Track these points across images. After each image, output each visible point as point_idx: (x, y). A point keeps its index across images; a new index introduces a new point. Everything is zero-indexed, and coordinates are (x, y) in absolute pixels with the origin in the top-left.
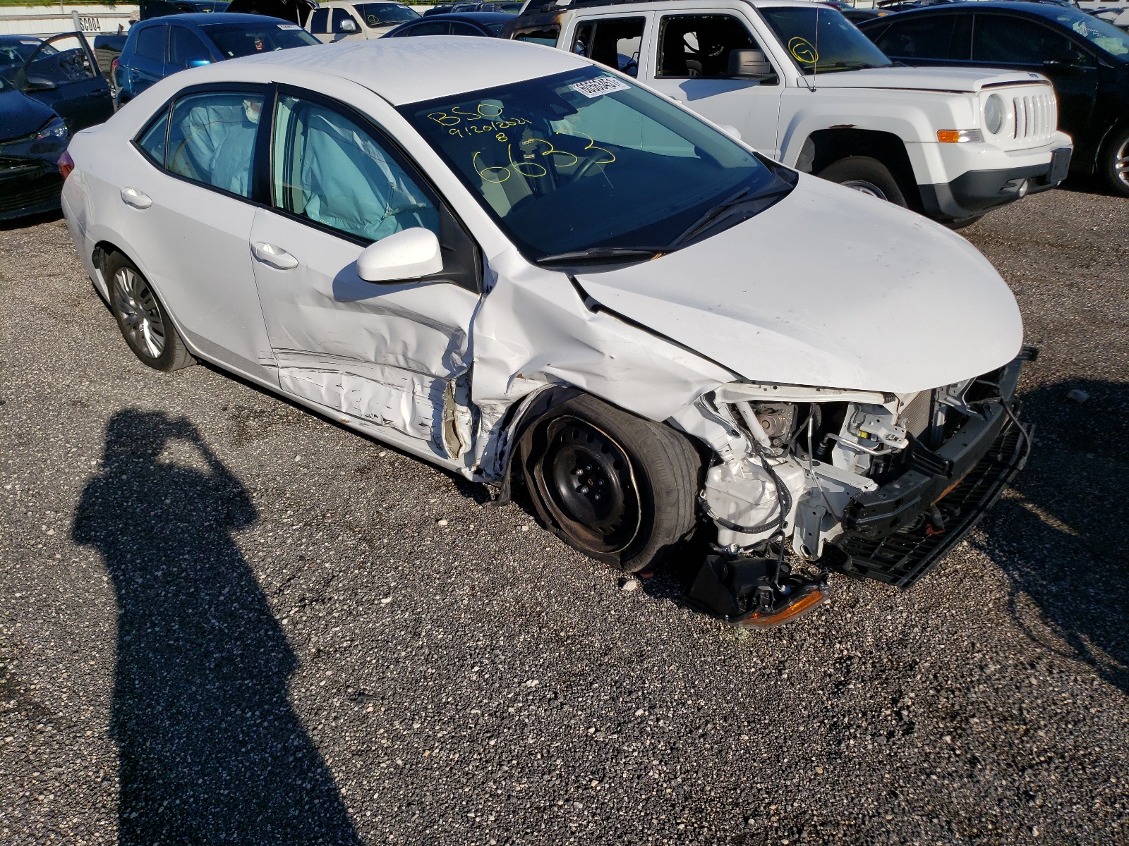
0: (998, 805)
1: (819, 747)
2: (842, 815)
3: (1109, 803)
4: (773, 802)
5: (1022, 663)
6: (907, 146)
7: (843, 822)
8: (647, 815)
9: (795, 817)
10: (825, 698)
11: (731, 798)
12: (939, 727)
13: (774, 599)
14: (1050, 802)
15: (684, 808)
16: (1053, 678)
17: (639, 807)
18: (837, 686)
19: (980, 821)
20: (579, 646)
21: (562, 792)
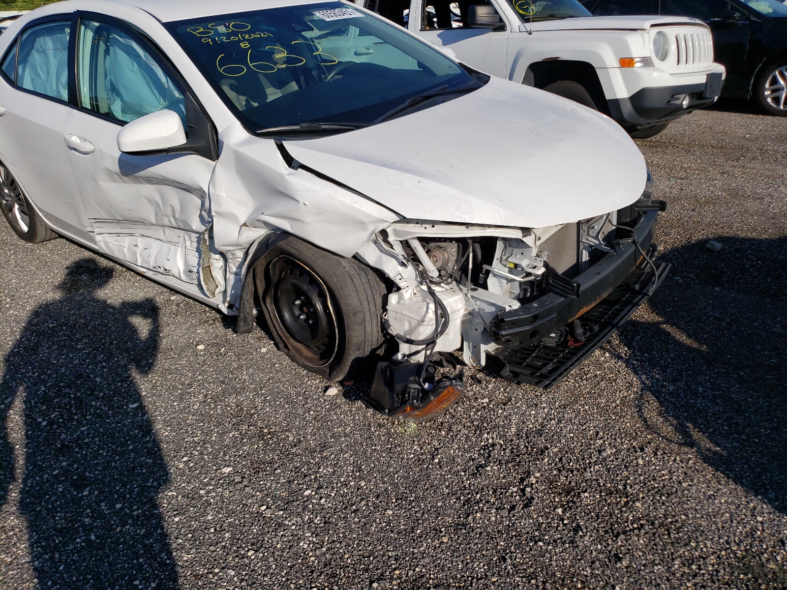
0: (591, 566)
1: (450, 519)
2: (454, 578)
3: (687, 565)
4: (398, 568)
5: (634, 447)
6: (598, 71)
7: (454, 585)
8: (288, 580)
9: (414, 580)
10: (465, 479)
11: (364, 564)
12: (555, 501)
13: (421, 395)
14: (635, 564)
15: (322, 573)
16: (657, 458)
17: (283, 574)
18: (477, 468)
19: (572, 581)
20: (276, 440)
21: (221, 561)
